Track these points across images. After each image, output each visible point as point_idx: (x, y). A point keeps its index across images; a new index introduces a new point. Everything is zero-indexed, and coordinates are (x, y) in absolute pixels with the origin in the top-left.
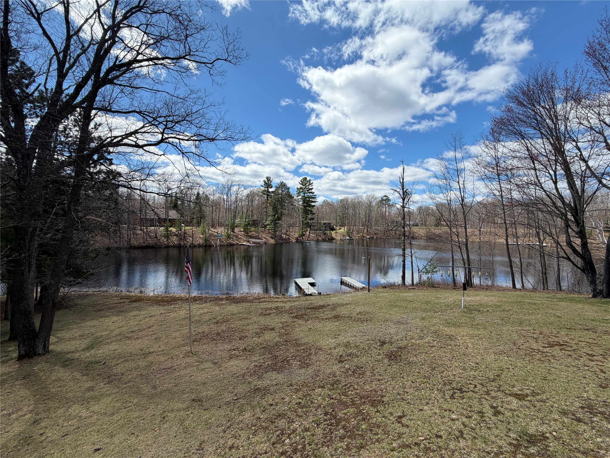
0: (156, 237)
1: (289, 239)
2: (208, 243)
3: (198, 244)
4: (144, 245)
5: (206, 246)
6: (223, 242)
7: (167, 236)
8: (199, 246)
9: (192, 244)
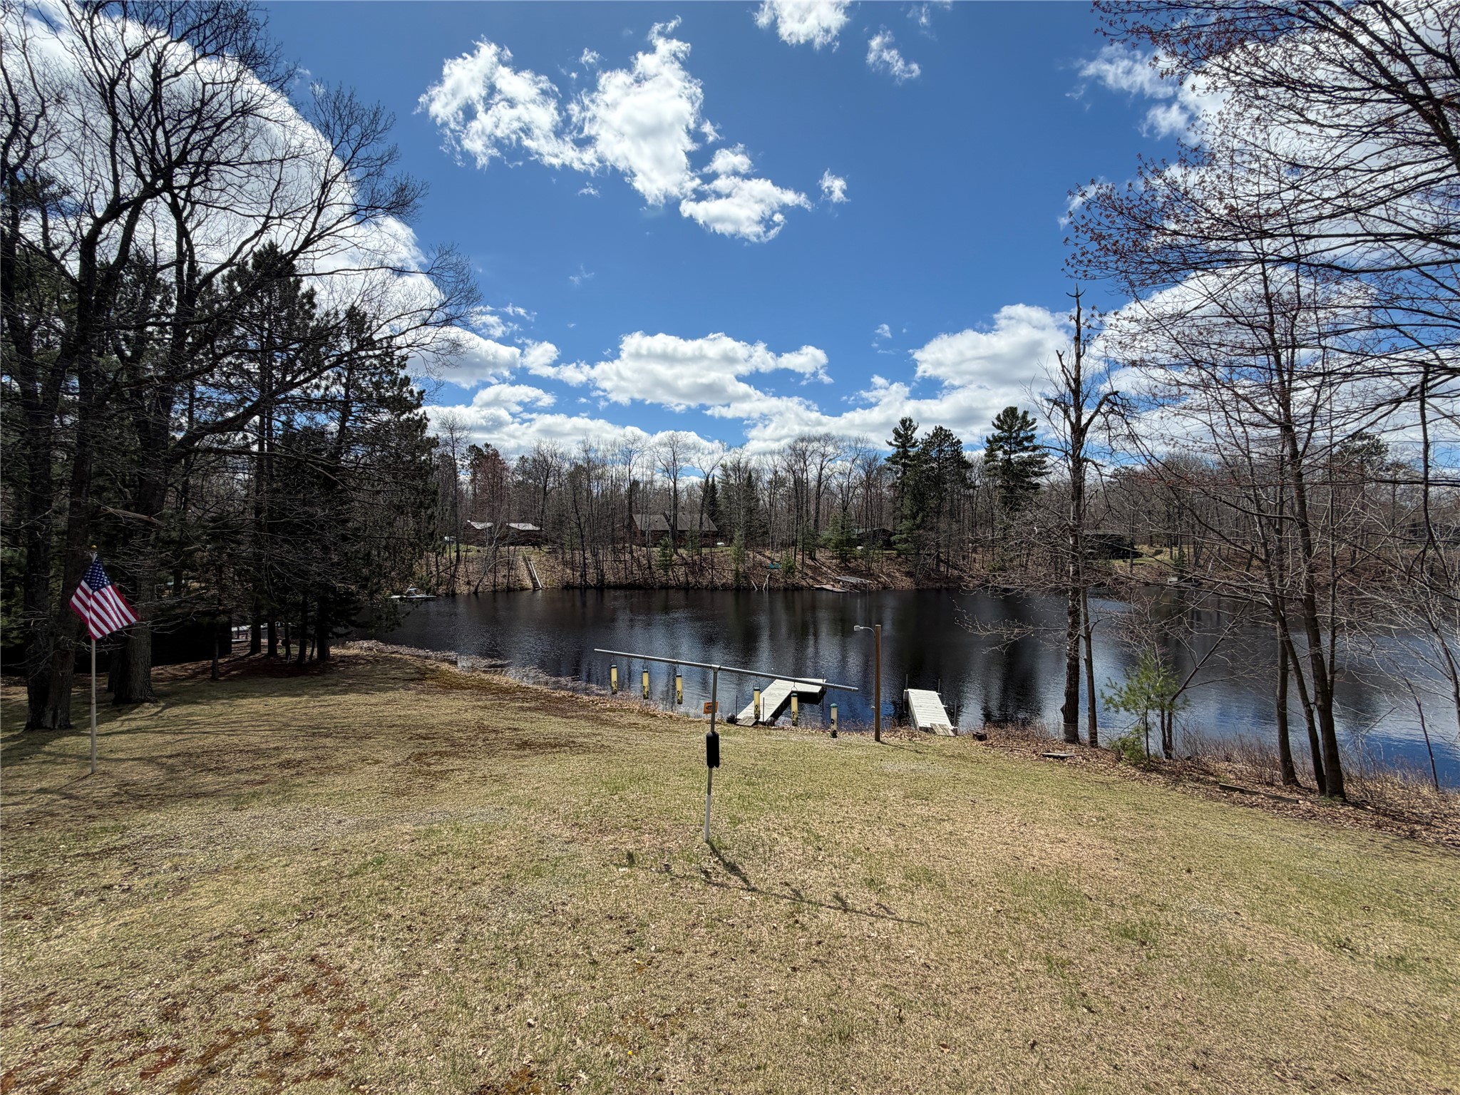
0: (650, 568)
1: (960, 578)
2: (743, 582)
3: (723, 585)
4: (624, 582)
5: (738, 589)
6: (777, 581)
7: (667, 566)
8: (725, 588)
9: (712, 582)
